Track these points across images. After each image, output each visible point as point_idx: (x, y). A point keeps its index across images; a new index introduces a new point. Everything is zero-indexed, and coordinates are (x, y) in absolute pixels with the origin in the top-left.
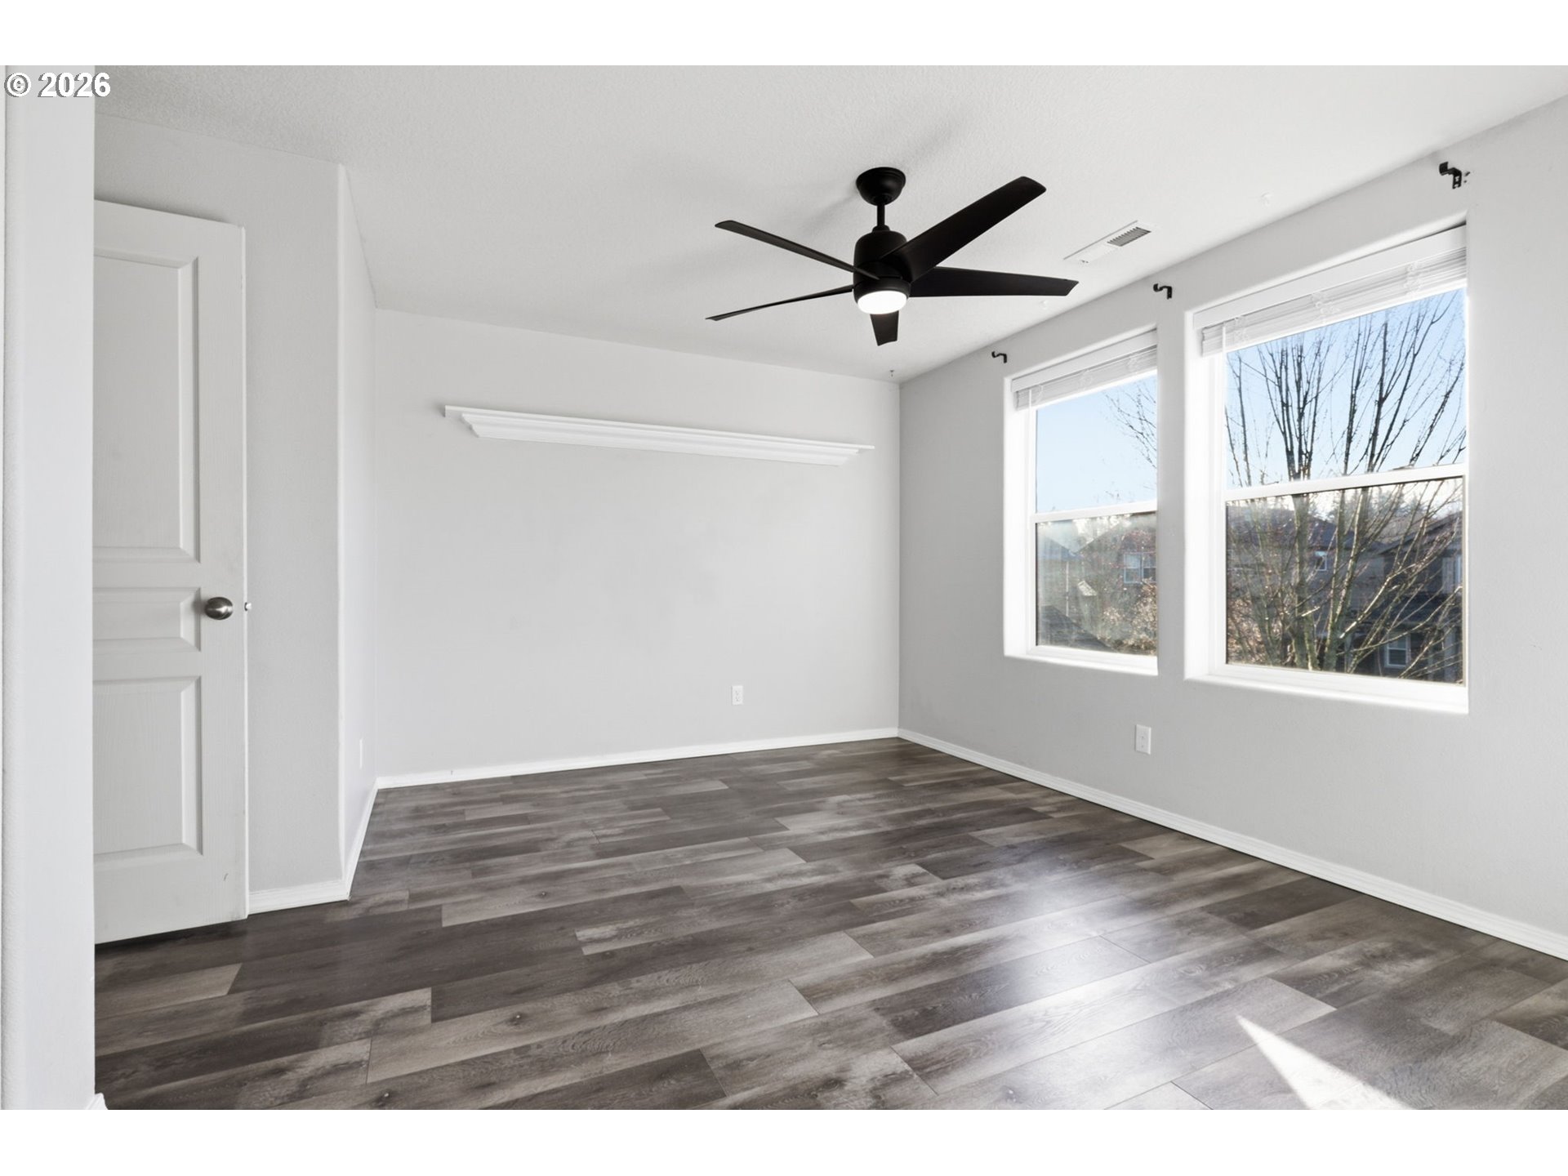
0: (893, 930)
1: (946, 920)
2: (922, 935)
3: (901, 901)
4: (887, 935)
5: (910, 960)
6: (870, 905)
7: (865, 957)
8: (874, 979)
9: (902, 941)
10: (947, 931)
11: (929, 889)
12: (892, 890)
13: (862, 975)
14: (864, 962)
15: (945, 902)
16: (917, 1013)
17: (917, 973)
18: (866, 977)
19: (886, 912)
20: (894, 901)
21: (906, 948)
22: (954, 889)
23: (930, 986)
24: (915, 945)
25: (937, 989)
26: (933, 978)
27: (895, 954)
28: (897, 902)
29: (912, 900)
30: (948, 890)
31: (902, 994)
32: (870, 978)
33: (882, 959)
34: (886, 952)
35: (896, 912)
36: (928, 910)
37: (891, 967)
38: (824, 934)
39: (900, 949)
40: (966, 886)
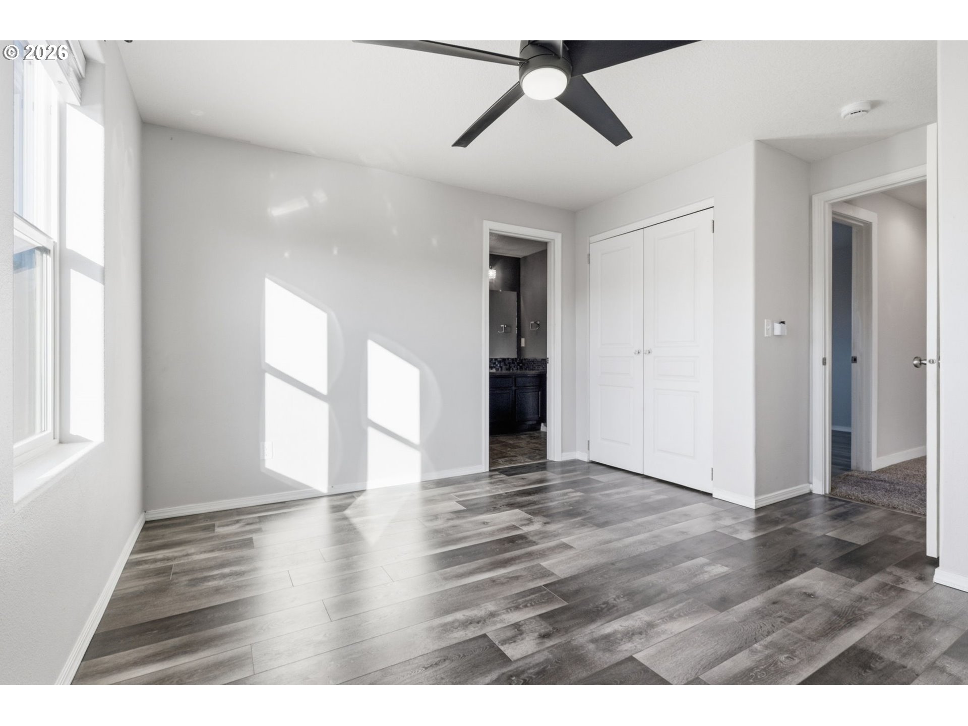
0: (530, 581)
1: (493, 591)
2: (511, 578)
3: (526, 606)
4: (534, 577)
5: (519, 563)
6: (550, 600)
7: (545, 564)
8: (538, 553)
9: (524, 573)
10: (493, 581)
11: (501, 621)
12: (534, 618)
13: (544, 555)
14: (545, 561)
15: (491, 607)
16: (517, 542)
17: (516, 557)
18: (542, 554)
19: (537, 595)
20: (532, 605)
21: (522, 569)
22: (478, 622)
23: (509, 551)
24: (517, 571)
25: (506, 551)
26: (508, 555)
27: (528, 566)
28: (529, 605)
29: (517, 608)
30: (485, 620)
31: (524, 548)
32: (540, 554)
33: (535, 562)
34: (533, 567)
35: (529, 596)
36: (506, 598)
37: (529, 559)
38: (574, 576)
39: (525, 568)
40: (467, 626)
